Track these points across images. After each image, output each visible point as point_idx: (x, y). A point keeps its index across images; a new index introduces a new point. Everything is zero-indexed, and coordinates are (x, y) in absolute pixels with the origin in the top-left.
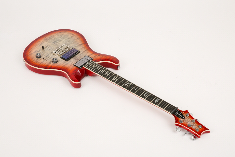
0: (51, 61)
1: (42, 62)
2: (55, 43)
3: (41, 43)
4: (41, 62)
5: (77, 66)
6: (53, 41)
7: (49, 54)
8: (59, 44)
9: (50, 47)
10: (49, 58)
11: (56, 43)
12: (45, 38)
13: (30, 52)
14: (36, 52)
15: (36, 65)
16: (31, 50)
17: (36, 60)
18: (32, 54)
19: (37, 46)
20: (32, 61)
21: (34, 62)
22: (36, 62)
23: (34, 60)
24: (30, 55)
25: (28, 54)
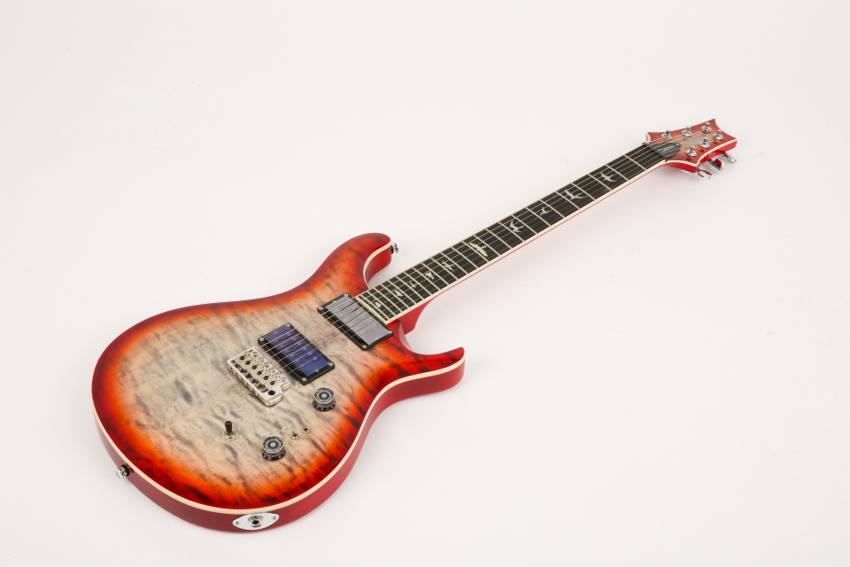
0: (318, 416)
1: (314, 443)
2: (193, 395)
3: (177, 443)
4: (312, 446)
5: (377, 339)
6: (181, 400)
7: (268, 421)
8: (205, 384)
9: (220, 415)
10: (290, 422)
11: (196, 392)
12: (139, 425)
13: (229, 483)
14: (233, 459)
15: (321, 468)
16: (213, 478)
17: (288, 464)
18: (246, 474)
19: (194, 456)
20: (295, 477)
21: (305, 471)
22: (304, 465)
23: (290, 470)
24: (248, 484)
25: (241, 488)
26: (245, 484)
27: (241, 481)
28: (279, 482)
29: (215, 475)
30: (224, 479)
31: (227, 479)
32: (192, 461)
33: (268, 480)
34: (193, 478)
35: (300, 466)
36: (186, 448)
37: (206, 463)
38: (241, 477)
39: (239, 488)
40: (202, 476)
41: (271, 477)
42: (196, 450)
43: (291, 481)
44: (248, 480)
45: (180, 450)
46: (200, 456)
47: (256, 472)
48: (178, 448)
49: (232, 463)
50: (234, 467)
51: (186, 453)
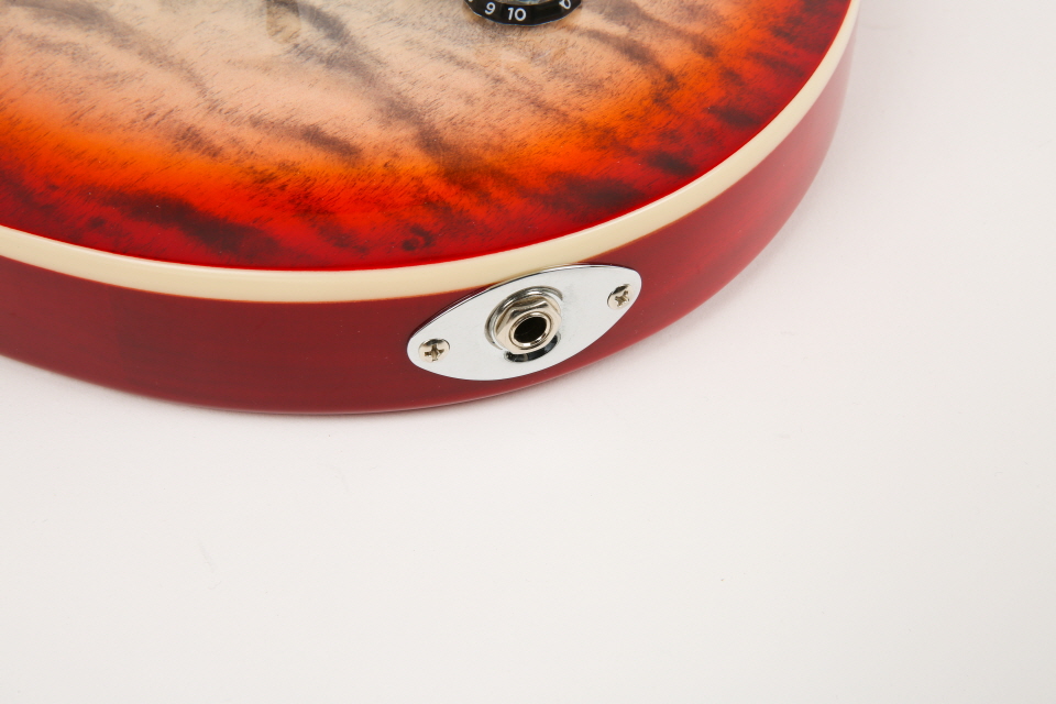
13: (345, 150)
14: (328, 47)
15: (777, 32)
16: (250, 137)
17: (617, 30)
18: (420, 97)
19: (124, 61)
20: (670, 78)
21: (708, 50)
22: (696, 27)
23: (634, 52)
24: (449, 135)
25: (416, 163)
26: (430, 141)
27: (403, 133)
28: (598, 110)
29: (256, 122)
30: (313, 136)
31: (330, 130)
32: (113, 79)
33: (540, 106)
34: (147, 152)
35: (678, 33)
36: (71, 34)
37: (192, 77)
38: (398, 110)
39: (404, 166)
40: (190, 138)
41: (555, 92)
42: (122, 36)
43: (659, 99)
44: (438, 120)
45: (43, 45)
46: (156, 55)
47: (473, 83)
48: (29, 39)
49: (330, 62)
50: (345, 75)
51: (76, 55)
